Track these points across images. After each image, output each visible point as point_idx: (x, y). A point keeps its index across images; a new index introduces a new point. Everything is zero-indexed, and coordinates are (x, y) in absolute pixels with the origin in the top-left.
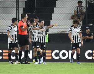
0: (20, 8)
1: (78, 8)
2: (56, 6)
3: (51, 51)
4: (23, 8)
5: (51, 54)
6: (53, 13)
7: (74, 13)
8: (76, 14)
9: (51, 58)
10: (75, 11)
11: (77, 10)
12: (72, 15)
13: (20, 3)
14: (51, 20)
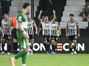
0: (34, 7)
1: (86, 6)
2: (67, 5)
3: (62, 44)
4: (38, 7)
5: (62, 46)
6: (64, 11)
7: (82, 11)
8: (84, 11)
9: (61, 50)
10: (83, 9)
11: (85, 8)
12: (80, 12)
13: (34, 3)
14: (62, 17)
